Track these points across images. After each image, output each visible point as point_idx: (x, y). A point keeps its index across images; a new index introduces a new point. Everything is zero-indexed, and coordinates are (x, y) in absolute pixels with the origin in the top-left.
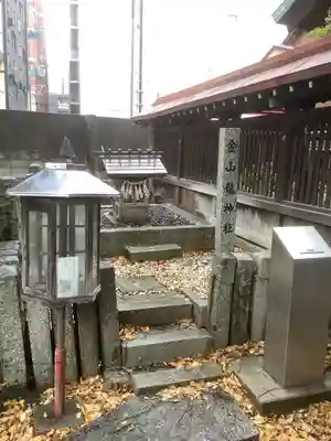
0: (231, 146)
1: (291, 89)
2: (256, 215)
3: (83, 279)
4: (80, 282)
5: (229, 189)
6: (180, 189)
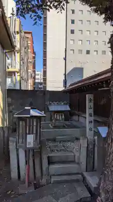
0: (90, 100)
5: (90, 115)
6: (79, 116)
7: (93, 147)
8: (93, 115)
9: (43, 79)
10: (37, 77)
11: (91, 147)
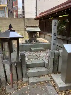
0: (55, 24)
1: (70, 9)
2: (62, 41)
3: (17, 57)
4: (16, 58)
6: (45, 34)
7: (58, 58)
8: (56, 34)
9: (23, 11)
10: (19, 10)
11: (56, 58)
